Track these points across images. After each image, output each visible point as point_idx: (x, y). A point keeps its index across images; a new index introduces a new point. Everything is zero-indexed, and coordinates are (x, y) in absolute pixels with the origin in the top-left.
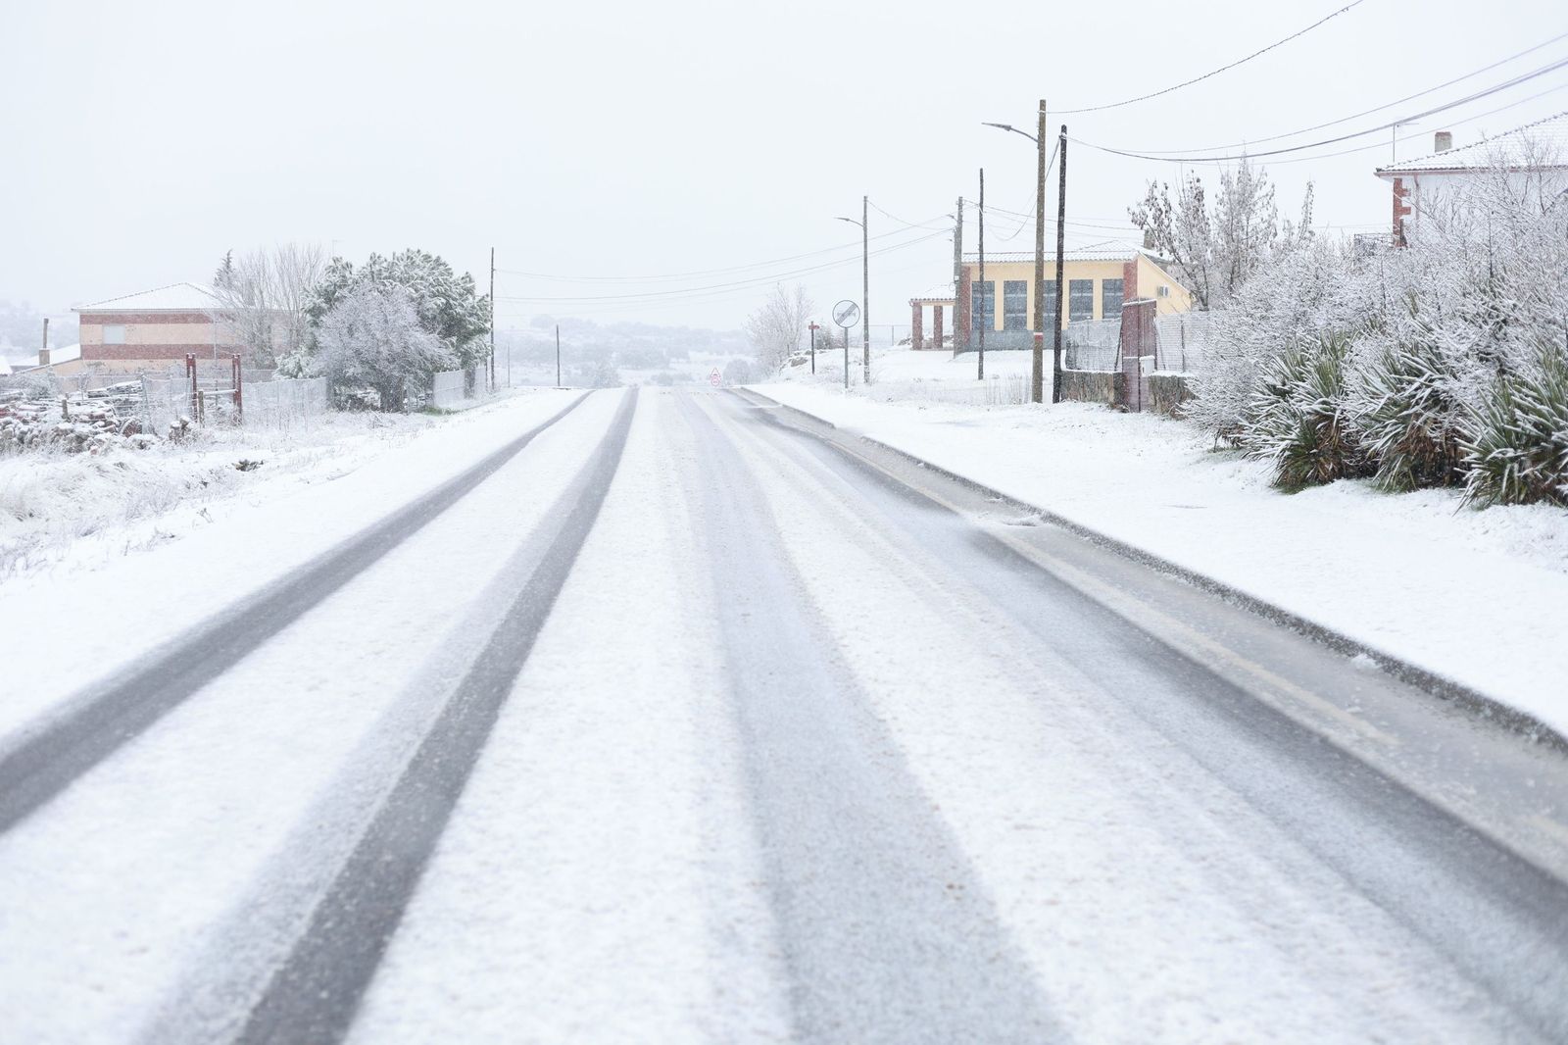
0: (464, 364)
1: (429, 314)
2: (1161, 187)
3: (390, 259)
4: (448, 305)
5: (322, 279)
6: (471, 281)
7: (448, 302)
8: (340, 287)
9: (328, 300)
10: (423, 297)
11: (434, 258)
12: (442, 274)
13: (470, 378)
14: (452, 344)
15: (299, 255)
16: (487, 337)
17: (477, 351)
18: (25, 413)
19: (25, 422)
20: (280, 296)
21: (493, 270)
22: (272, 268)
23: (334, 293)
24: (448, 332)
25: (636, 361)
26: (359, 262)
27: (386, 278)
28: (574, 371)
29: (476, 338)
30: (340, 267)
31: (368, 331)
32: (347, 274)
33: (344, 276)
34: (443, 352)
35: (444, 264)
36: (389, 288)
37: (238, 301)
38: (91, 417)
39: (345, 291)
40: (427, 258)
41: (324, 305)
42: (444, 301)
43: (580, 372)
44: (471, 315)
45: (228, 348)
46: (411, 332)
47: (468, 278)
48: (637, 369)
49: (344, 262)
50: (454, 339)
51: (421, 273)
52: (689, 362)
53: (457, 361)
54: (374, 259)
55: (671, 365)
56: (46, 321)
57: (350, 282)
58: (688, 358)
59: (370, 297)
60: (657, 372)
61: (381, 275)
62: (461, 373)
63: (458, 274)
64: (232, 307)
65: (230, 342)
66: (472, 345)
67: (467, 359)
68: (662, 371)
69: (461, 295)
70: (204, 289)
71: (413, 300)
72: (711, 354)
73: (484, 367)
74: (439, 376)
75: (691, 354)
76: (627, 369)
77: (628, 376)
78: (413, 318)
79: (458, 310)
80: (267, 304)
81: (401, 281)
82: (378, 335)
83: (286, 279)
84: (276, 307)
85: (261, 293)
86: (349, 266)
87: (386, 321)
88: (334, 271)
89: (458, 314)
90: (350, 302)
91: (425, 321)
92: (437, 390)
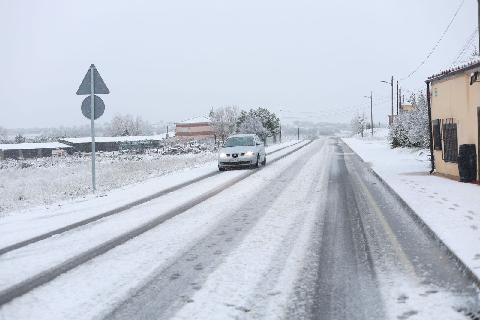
0: (273, 135)
1: (265, 123)
2: (413, 95)
3: (255, 110)
4: (269, 121)
5: (239, 115)
6: (274, 115)
7: (269, 120)
8: (244, 117)
9: (241, 120)
10: (263, 119)
11: (266, 109)
12: (267, 114)
13: (275, 138)
14: (270, 130)
15: (231, 108)
16: (279, 128)
17: (276, 132)
18: (182, 146)
19: (183, 148)
20: (227, 119)
21: (280, 111)
22: (224, 112)
23: (242, 119)
24: (269, 127)
25: (324, 134)
26: (248, 111)
27: (255, 115)
28: (306, 137)
29: (276, 129)
30: (243, 112)
31: (251, 128)
32: (245, 114)
33: (244, 115)
34: (268, 132)
35: (268, 111)
36: (255, 117)
37: (216, 120)
38: (196, 147)
39: (245, 118)
40: (264, 110)
41: (240, 122)
42: (268, 120)
43: (308, 137)
44: (275, 123)
45: (213, 133)
46: (261, 127)
47: (274, 114)
48: (325, 136)
49: (244, 111)
50: (271, 129)
51: (263, 113)
52: (341, 134)
53: (272, 134)
54: (251, 110)
55: (335, 135)
56: (168, 126)
57: (246, 116)
58: (340, 132)
59: (251, 119)
60: (330, 137)
61: (253, 114)
62: (272, 138)
63: (271, 113)
64: (214, 122)
65: (214, 131)
66: (275, 130)
67: (274, 133)
68: (332, 136)
69: (272, 118)
70: (207, 117)
71: (261, 120)
72: (348, 131)
73: (278, 136)
74: (268, 138)
75: (341, 131)
76: (322, 136)
77: (322, 138)
78: (261, 124)
79: (272, 122)
80: (223, 121)
81: (258, 116)
82: (253, 128)
83: (228, 115)
84: (225, 122)
85: (222, 118)
86: (246, 112)
87: (255, 125)
88: (242, 113)
89: (272, 123)
90: (246, 120)
91: (264, 125)
92: (267, 141)
